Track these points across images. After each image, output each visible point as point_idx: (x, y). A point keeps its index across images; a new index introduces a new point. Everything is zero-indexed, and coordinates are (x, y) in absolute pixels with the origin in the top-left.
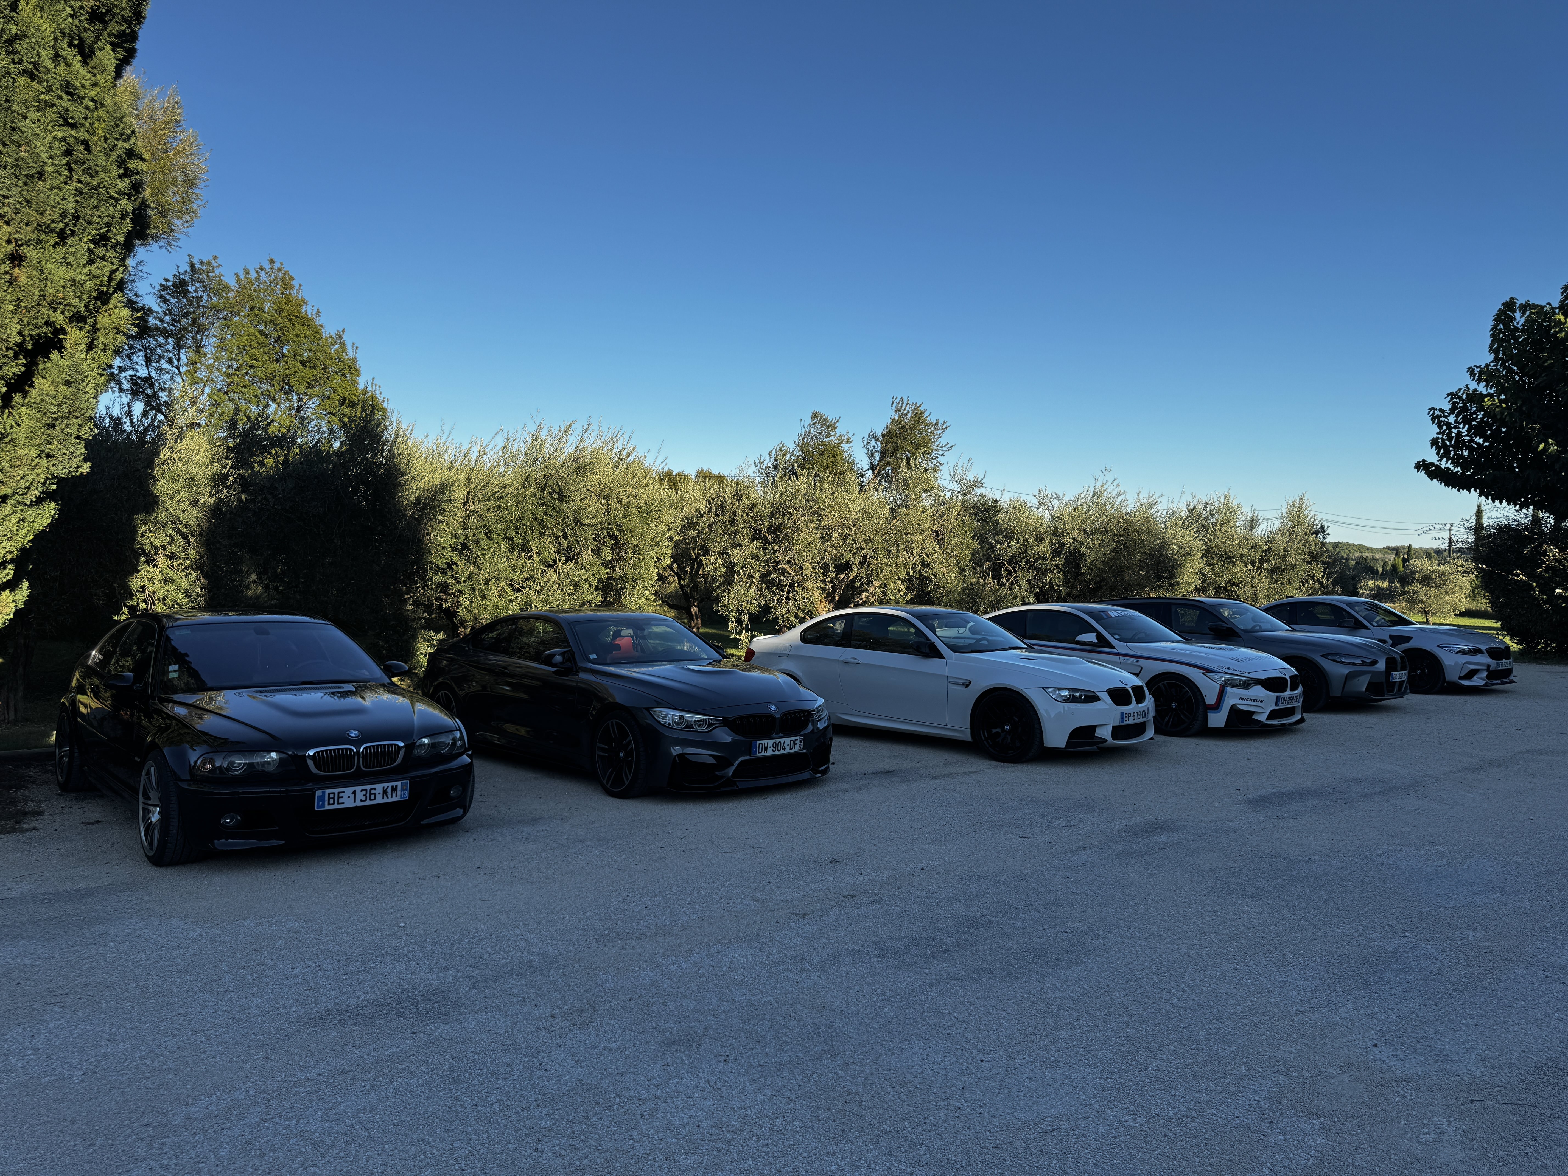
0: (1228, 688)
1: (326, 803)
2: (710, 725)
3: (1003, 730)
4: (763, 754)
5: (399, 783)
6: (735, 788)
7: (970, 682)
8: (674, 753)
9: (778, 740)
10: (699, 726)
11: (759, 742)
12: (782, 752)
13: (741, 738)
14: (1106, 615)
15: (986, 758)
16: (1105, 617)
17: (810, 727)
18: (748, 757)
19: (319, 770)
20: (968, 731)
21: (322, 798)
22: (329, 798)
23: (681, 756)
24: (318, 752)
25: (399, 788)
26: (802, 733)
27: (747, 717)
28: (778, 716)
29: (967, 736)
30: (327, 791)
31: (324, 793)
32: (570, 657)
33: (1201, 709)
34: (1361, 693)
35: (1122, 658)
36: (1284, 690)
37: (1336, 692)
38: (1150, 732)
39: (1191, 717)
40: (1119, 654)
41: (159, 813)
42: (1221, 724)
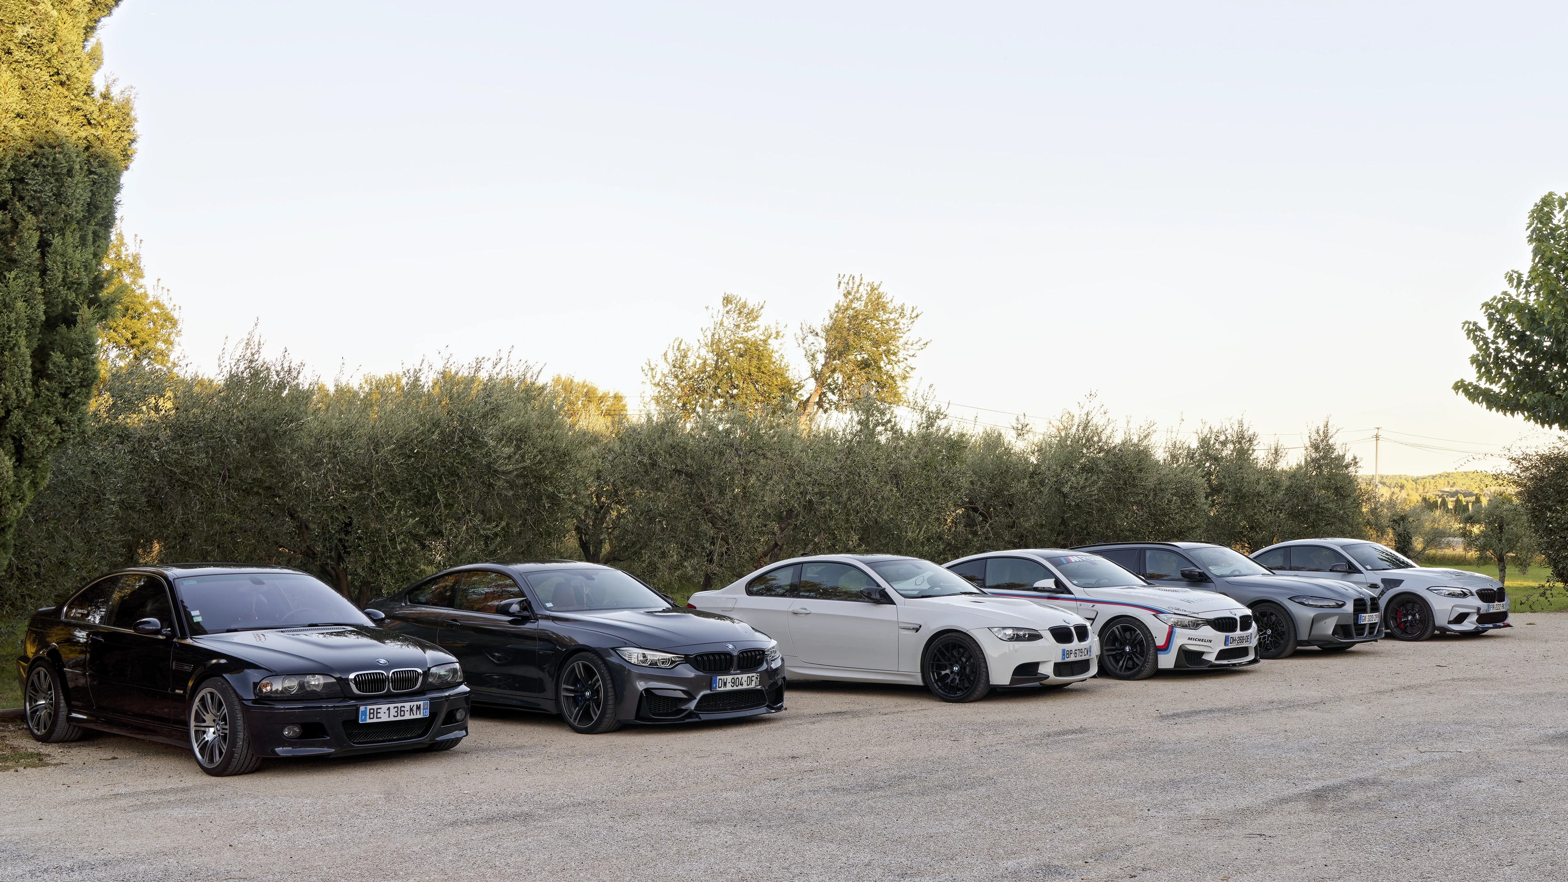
0: (1177, 629)
1: (368, 717)
2: (673, 662)
3: (952, 672)
4: (722, 689)
5: (421, 703)
6: (697, 719)
7: (920, 626)
8: (641, 689)
9: (736, 676)
10: (663, 663)
11: (719, 677)
12: (740, 687)
13: (701, 673)
14: (1066, 560)
15: (936, 701)
16: (1065, 562)
17: (765, 666)
18: (708, 692)
19: (360, 690)
20: (919, 675)
21: (364, 713)
22: (370, 713)
23: (647, 690)
24: (358, 675)
25: (422, 707)
26: (759, 670)
27: (707, 655)
28: (735, 654)
29: (918, 681)
30: (369, 707)
31: (366, 708)
32: (526, 606)
33: (1152, 651)
34: (1328, 636)
35: (1079, 603)
36: (1234, 630)
37: (1304, 635)
38: (1094, 670)
39: (1143, 659)
40: (1076, 600)
41: (214, 733)
42: (1171, 665)
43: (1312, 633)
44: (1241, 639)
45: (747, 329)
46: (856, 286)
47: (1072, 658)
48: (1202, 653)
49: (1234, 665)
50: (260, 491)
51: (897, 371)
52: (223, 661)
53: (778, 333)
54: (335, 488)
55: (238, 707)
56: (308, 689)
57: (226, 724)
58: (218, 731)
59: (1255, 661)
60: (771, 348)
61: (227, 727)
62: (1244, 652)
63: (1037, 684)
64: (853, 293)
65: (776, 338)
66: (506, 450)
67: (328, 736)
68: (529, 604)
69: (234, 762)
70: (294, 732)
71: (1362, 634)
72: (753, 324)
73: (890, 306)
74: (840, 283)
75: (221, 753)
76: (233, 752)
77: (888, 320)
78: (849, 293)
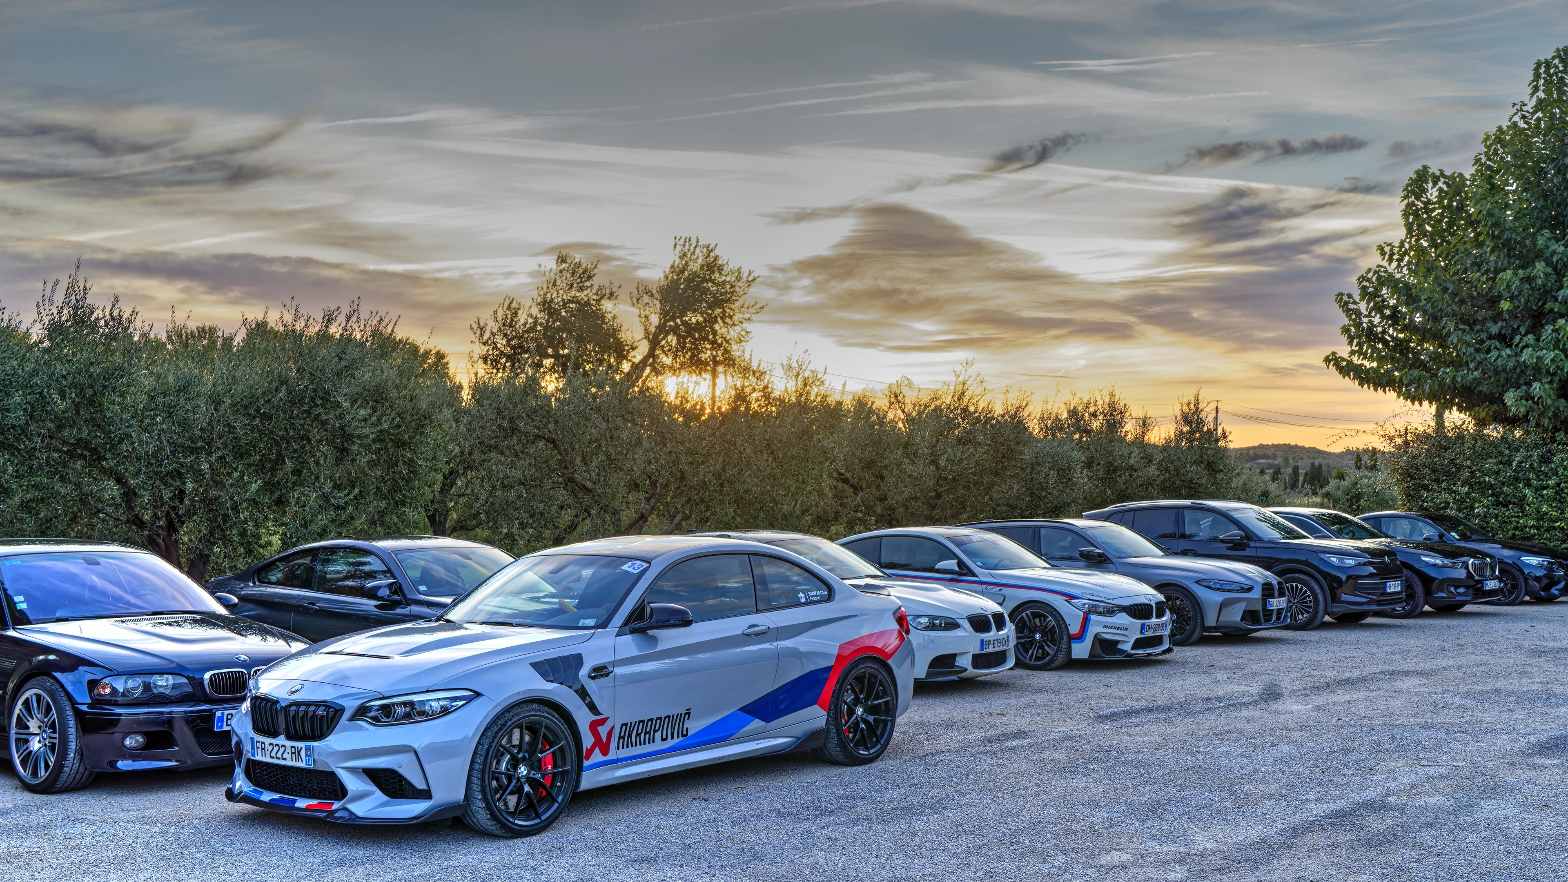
0: (1092, 616)
1: (225, 724)
14: (966, 539)
16: (968, 542)
19: (216, 692)
21: (221, 719)
22: (227, 719)
24: (214, 675)
30: (226, 712)
31: (223, 714)
32: (396, 588)
33: (1065, 639)
34: (1236, 623)
35: (984, 586)
36: (1149, 617)
37: (1211, 621)
38: (1011, 662)
39: (1055, 648)
40: (981, 583)
41: (39, 742)
42: (1086, 656)
43: (1220, 619)
44: (1157, 627)
45: (581, 289)
46: (692, 248)
47: (990, 649)
48: (1117, 642)
49: (1149, 654)
50: (85, 453)
51: (733, 333)
52: (52, 657)
53: (612, 294)
54: (171, 451)
55: (70, 712)
56: (155, 691)
57: (54, 732)
58: (44, 739)
59: (1169, 650)
60: (604, 308)
61: (57, 736)
62: (1158, 640)
63: (954, 678)
64: (689, 256)
65: (609, 298)
66: (363, 412)
67: (177, 746)
68: (401, 588)
69: (64, 777)
70: (137, 741)
71: (1270, 620)
72: (588, 284)
73: (726, 270)
74: (676, 245)
75: (47, 766)
76: (62, 766)
77: (724, 282)
78: (685, 255)
